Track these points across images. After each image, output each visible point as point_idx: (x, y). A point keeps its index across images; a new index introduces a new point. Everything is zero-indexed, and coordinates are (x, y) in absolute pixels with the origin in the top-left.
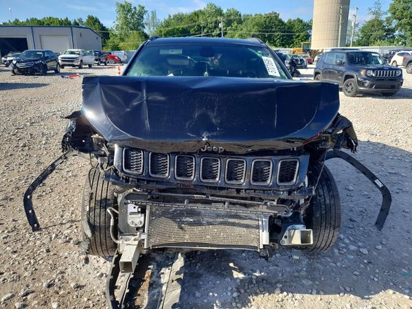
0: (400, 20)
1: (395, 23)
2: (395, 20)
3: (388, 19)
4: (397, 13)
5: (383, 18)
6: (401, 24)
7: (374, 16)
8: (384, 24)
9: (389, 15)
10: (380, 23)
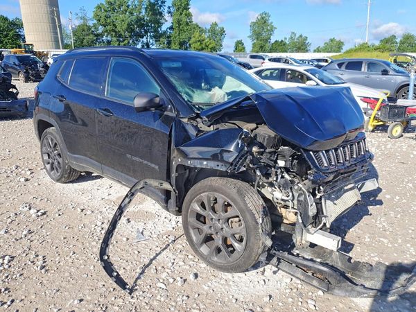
0: (105, 27)
1: (101, 29)
2: (101, 27)
3: (95, 25)
4: (102, 20)
5: (91, 23)
6: (107, 31)
7: (82, 21)
8: (93, 29)
9: (95, 22)
10: (89, 28)
